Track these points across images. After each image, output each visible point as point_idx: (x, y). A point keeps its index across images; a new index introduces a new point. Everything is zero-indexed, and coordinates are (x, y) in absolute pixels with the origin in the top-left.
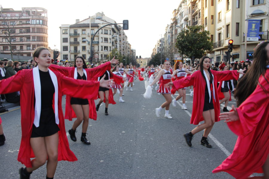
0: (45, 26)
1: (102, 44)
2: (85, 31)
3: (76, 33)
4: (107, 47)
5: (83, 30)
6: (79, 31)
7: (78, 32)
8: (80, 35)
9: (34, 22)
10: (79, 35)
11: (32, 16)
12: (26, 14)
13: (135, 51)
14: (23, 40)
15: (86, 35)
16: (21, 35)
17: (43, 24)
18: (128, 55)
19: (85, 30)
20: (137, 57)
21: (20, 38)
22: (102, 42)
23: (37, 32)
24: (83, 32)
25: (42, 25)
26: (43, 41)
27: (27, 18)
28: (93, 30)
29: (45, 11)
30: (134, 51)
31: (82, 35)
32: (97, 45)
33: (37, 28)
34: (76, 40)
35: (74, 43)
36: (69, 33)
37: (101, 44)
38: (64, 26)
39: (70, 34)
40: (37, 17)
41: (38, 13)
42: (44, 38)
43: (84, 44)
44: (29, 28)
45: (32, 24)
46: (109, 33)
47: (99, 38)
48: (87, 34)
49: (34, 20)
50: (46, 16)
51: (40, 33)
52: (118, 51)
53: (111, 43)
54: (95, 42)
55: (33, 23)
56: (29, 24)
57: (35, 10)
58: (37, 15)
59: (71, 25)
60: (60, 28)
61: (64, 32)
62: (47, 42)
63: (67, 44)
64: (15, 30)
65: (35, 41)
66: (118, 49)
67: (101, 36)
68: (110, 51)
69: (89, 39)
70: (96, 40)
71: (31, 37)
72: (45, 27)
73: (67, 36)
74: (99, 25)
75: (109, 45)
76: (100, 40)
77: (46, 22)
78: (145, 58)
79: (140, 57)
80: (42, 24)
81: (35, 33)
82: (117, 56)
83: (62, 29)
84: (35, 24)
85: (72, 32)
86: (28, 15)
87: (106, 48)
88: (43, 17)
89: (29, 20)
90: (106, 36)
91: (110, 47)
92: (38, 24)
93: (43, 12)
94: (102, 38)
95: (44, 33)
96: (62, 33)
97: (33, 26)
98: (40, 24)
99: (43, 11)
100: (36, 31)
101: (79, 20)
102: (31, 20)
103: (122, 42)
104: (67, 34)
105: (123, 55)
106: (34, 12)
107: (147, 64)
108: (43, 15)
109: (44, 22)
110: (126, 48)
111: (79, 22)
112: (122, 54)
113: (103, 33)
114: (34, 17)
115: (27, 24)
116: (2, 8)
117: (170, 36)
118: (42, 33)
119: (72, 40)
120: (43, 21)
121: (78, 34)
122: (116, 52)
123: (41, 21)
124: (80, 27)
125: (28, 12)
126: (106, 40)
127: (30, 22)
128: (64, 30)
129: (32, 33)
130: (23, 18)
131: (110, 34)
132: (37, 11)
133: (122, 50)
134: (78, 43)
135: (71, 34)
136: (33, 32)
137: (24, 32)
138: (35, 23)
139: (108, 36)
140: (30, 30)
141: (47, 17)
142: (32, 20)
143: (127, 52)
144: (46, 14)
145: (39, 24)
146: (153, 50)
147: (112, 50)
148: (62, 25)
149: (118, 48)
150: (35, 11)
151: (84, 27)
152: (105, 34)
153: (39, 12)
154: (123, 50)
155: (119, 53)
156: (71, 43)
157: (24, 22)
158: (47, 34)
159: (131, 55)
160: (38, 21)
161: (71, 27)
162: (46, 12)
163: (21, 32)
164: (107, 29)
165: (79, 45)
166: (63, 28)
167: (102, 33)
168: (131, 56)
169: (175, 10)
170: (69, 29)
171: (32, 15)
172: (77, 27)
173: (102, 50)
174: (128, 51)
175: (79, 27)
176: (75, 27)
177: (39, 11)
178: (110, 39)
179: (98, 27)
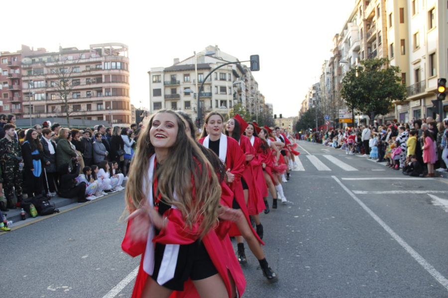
0: (126, 70)
1: (217, 96)
2: (188, 77)
3: (173, 80)
4: (225, 101)
5: (185, 75)
6: (180, 77)
7: (178, 79)
8: (181, 83)
9: (108, 66)
10: (179, 83)
11: (105, 56)
12: (96, 54)
13: (272, 106)
14: (92, 95)
15: (190, 82)
16: (88, 86)
17: (122, 68)
18: (261, 113)
19: (188, 75)
20: (275, 116)
21: (87, 92)
22: (217, 93)
23: (113, 82)
24: (186, 77)
25: (121, 71)
26: (121, 95)
27: (98, 59)
28: (202, 74)
29: (124, 48)
30: (270, 107)
31: (183, 83)
32: (208, 98)
33: (112, 75)
34: (174, 91)
35: (172, 96)
36: (162, 82)
37: (214, 97)
38: (154, 71)
39: (164, 82)
40: (112, 58)
41: (114, 51)
42: (123, 90)
43: (187, 98)
44: (101, 75)
45: (105, 70)
46: (227, 79)
47: (211, 87)
48: (192, 80)
49: (107, 62)
50: (126, 56)
51: (117, 82)
52: (243, 108)
53: (231, 94)
54: (206, 94)
55: (106, 68)
56: (100, 69)
57: (109, 47)
58: (112, 55)
59: (165, 68)
60: (149, 73)
61: (154, 79)
62: (128, 96)
63: (160, 99)
64: (79, 80)
65: (110, 96)
66: (244, 105)
67: (214, 83)
68: (231, 107)
69: (195, 90)
70: (206, 90)
71: (104, 90)
72: (125, 72)
73: (160, 86)
74: (211, 66)
75: (228, 97)
76: (214, 90)
77: (127, 64)
78: (289, 118)
79: (281, 115)
80: (119, 68)
81: (109, 82)
82: (242, 115)
83: (152, 75)
84: (110, 70)
85: (168, 79)
86: (98, 56)
87: (223, 102)
88: (122, 57)
89: (100, 62)
90: (223, 83)
91: (230, 101)
92: (113, 69)
93: (121, 50)
94: (216, 87)
95: (123, 82)
96: (152, 82)
97: (106, 72)
98: (118, 68)
99: (121, 47)
100: (111, 80)
101: (178, 59)
102: (103, 63)
103: (250, 92)
104: (159, 82)
105: (253, 113)
106: (107, 51)
107: (293, 126)
108: (121, 54)
109: (124, 65)
110: (257, 102)
111: (179, 63)
112: (250, 111)
113: (219, 78)
114: (109, 58)
115: (97, 69)
116: (60, 47)
117: (331, 80)
118: (120, 82)
119: (169, 92)
120: (122, 63)
121: (177, 82)
122: (240, 108)
123: (119, 64)
124: (181, 71)
125: (99, 52)
126: (223, 89)
127: (102, 67)
128: (155, 76)
129: (105, 83)
130: (92, 60)
131: (230, 80)
132: (112, 49)
133: (250, 106)
134: (178, 96)
135: (166, 83)
136: (107, 82)
137: (94, 83)
138: (109, 68)
139: (227, 84)
140: (101, 78)
141: (128, 57)
142: (105, 62)
143: (259, 108)
144: (126, 52)
145: (116, 68)
146: (302, 104)
147: (233, 105)
148: (152, 68)
149: (243, 102)
150: (109, 49)
151: (186, 70)
152: (222, 79)
153: (116, 50)
154: (252, 105)
155: (245, 110)
156: (166, 97)
157: (93, 66)
158: (129, 84)
159: (266, 113)
160: (114, 64)
161: (166, 71)
162: (127, 49)
163: (88, 83)
164: (224, 72)
165: (179, 99)
166: (154, 72)
167: (216, 79)
168: (265, 115)
169: (337, 35)
170: (162, 75)
171: (106, 54)
172: (175, 71)
173: (217, 107)
174: (261, 106)
175: (178, 71)
176: (173, 71)
177: (115, 48)
178: (230, 88)
179: (210, 69)
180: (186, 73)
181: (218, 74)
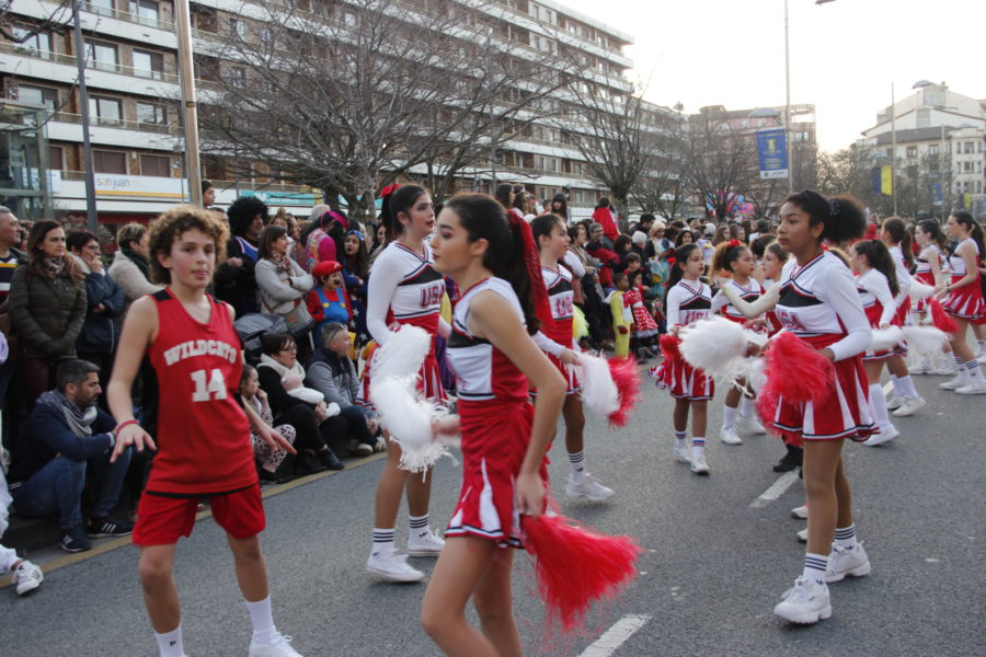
1: (961, 178)
5: (909, 148)
6: (901, 151)
19: (915, 148)
28: (937, 145)
38: (863, 143)
46: (976, 149)
53: (980, 172)
67: (956, 158)
74: (951, 133)
91: (979, 183)
94: (959, 163)
113: (963, 150)
123: (807, 136)
124: (904, 142)
126: (968, 166)
131: (980, 151)
139: (975, 157)
151: (911, 141)
152: (967, 152)
161: (880, 143)
164: (970, 140)
166: (862, 146)
167: (959, 152)
175: (897, 141)
177: (807, 103)
178: (979, 163)
179: (949, 138)
180: (911, 145)
181: (963, 145)
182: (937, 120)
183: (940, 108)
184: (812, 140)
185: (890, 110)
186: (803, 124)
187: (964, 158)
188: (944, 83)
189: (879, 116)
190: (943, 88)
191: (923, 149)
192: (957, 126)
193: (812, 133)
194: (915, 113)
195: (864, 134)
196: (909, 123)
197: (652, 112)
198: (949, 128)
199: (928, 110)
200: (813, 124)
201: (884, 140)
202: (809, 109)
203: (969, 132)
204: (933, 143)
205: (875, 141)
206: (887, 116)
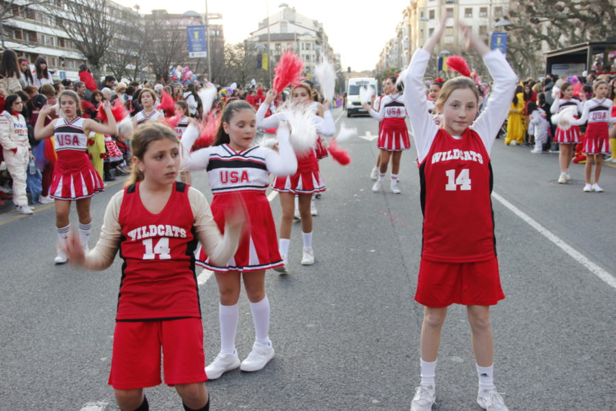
2: (280, 47)
5: (277, 45)
6: (272, 46)
8: (273, 51)
15: (281, 51)
19: (279, 45)
24: (277, 47)
46: (312, 48)
67: (303, 52)
74: (299, 37)
87: (308, 68)
90: (308, 52)
91: (313, 67)
94: (303, 56)
113: (305, 48)
123: (218, 33)
124: (273, 41)
126: (308, 57)
131: (314, 49)
139: (311, 53)
152: (307, 49)
161: (261, 40)
164: (308, 42)
167: (303, 49)
172: (268, 40)
175: (270, 40)
178: (314, 56)
179: (298, 40)
180: (278, 42)
181: (305, 45)
182: (291, 29)
183: (293, 22)
184: (221, 36)
185: (266, 20)
186: (216, 26)
187: (306, 52)
188: (294, 8)
189: (260, 24)
190: (294, 11)
191: (284, 45)
192: (302, 33)
193: (221, 31)
194: (279, 24)
195: (251, 34)
196: (276, 30)
197: (120, 10)
198: (298, 35)
199: (286, 23)
200: (221, 26)
201: (263, 38)
202: (219, 17)
203: (308, 38)
204: (290, 42)
205: (257, 39)
206: (265, 24)
